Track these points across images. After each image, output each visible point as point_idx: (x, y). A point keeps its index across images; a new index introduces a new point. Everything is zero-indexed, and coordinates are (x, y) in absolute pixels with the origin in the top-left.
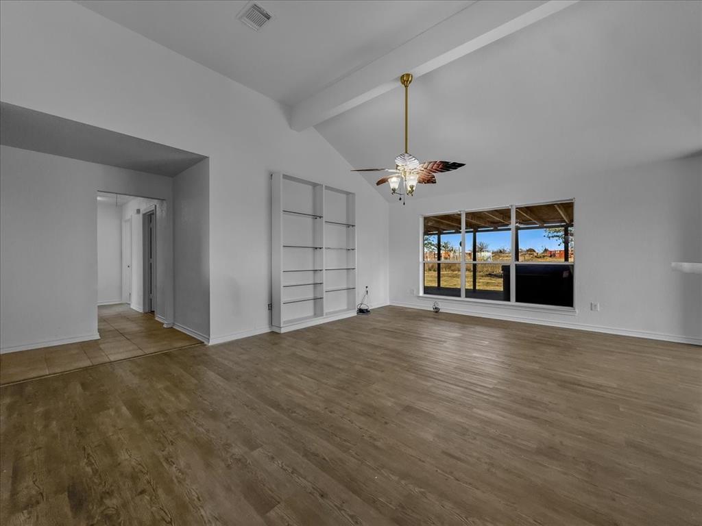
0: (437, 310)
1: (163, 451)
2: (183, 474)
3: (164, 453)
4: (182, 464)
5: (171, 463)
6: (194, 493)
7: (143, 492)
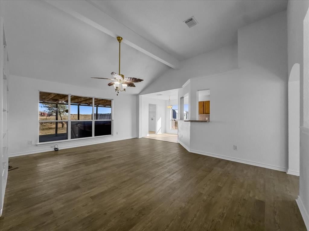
0: (56, 150)
1: (219, 221)
2: (224, 208)
3: (220, 220)
4: (221, 210)
5: (223, 214)
6: (228, 201)
7: (239, 215)
